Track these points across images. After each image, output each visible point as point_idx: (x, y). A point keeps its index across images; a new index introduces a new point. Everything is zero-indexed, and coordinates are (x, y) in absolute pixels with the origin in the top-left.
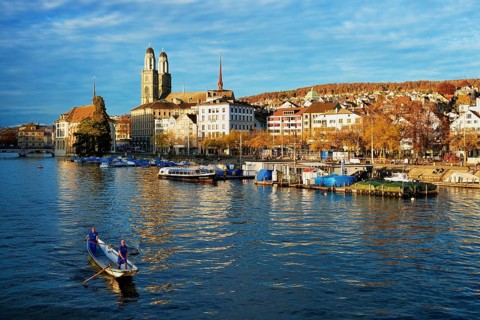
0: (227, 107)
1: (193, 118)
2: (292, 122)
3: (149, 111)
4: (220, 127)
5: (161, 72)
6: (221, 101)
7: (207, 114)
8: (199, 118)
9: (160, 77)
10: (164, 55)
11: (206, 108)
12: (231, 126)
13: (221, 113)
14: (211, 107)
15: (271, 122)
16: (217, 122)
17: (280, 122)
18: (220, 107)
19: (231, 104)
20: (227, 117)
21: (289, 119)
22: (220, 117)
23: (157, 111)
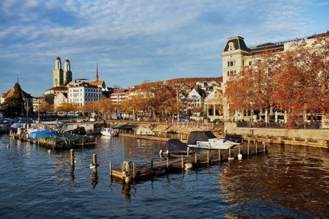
0: (83, 88)
1: (66, 95)
2: (124, 97)
4: (79, 100)
5: (65, 70)
6: (80, 85)
7: (73, 93)
8: (69, 95)
9: (65, 74)
11: (72, 89)
12: (86, 99)
13: (80, 92)
14: (75, 89)
15: (112, 97)
16: (78, 97)
17: (117, 97)
18: (79, 88)
19: (85, 87)
20: (83, 94)
21: (121, 95)
22: (79, 94)
23: (57, 92)
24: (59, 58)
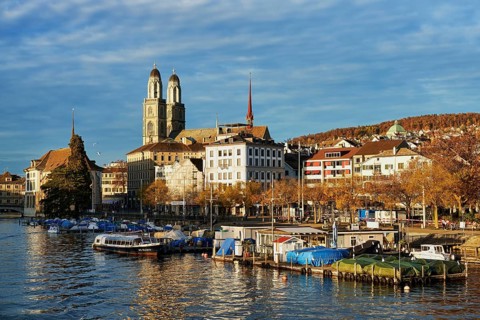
0: (243, 147)
1: (198, 163)
2: (338, 168)
3: (148, 155)
4: (234, 176)
5: (170, 101)
6: (235, 140)
7: (216, 157)
8: (206, 164)
9: (169, 109)
10: (175, 78)
11: (215, 149)
12: (249, 174)
13: (235, 156)
14: (222, 148)
15: (309, 168)
16: (230, 169)
17: (321, 168)
18: (234, 148)
19: (248, 144)
20: (243, 162)
21: (333, 164)
22: (234, 163)
23: (159, 155)
24: (156, 73)
